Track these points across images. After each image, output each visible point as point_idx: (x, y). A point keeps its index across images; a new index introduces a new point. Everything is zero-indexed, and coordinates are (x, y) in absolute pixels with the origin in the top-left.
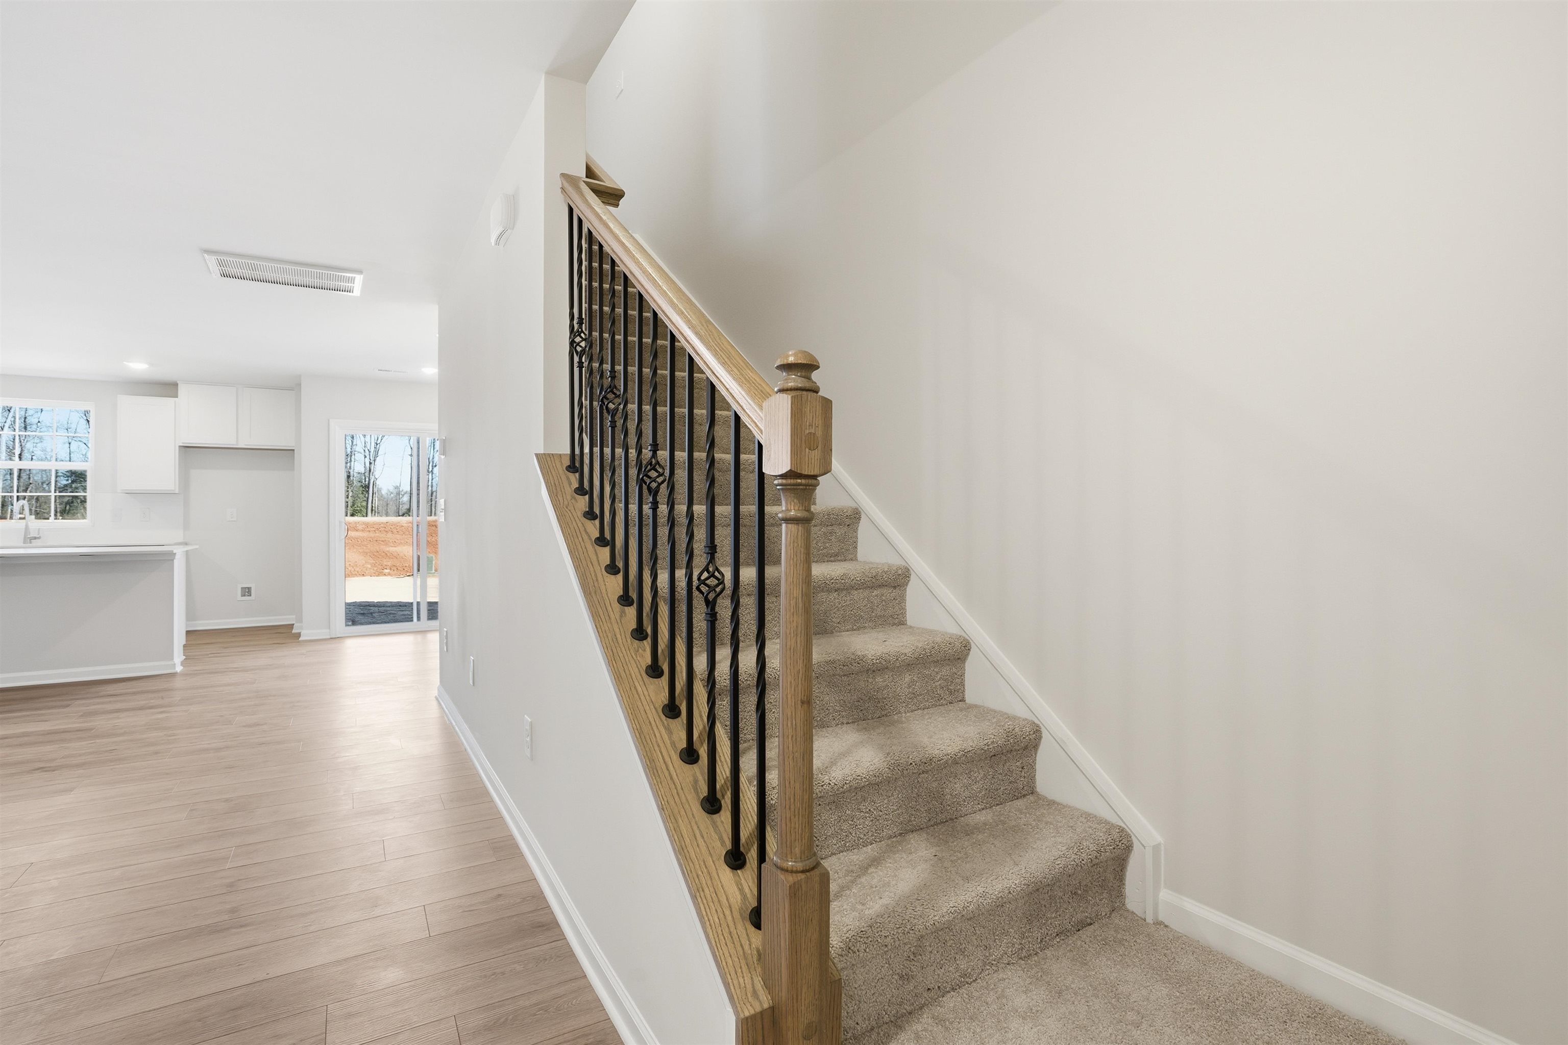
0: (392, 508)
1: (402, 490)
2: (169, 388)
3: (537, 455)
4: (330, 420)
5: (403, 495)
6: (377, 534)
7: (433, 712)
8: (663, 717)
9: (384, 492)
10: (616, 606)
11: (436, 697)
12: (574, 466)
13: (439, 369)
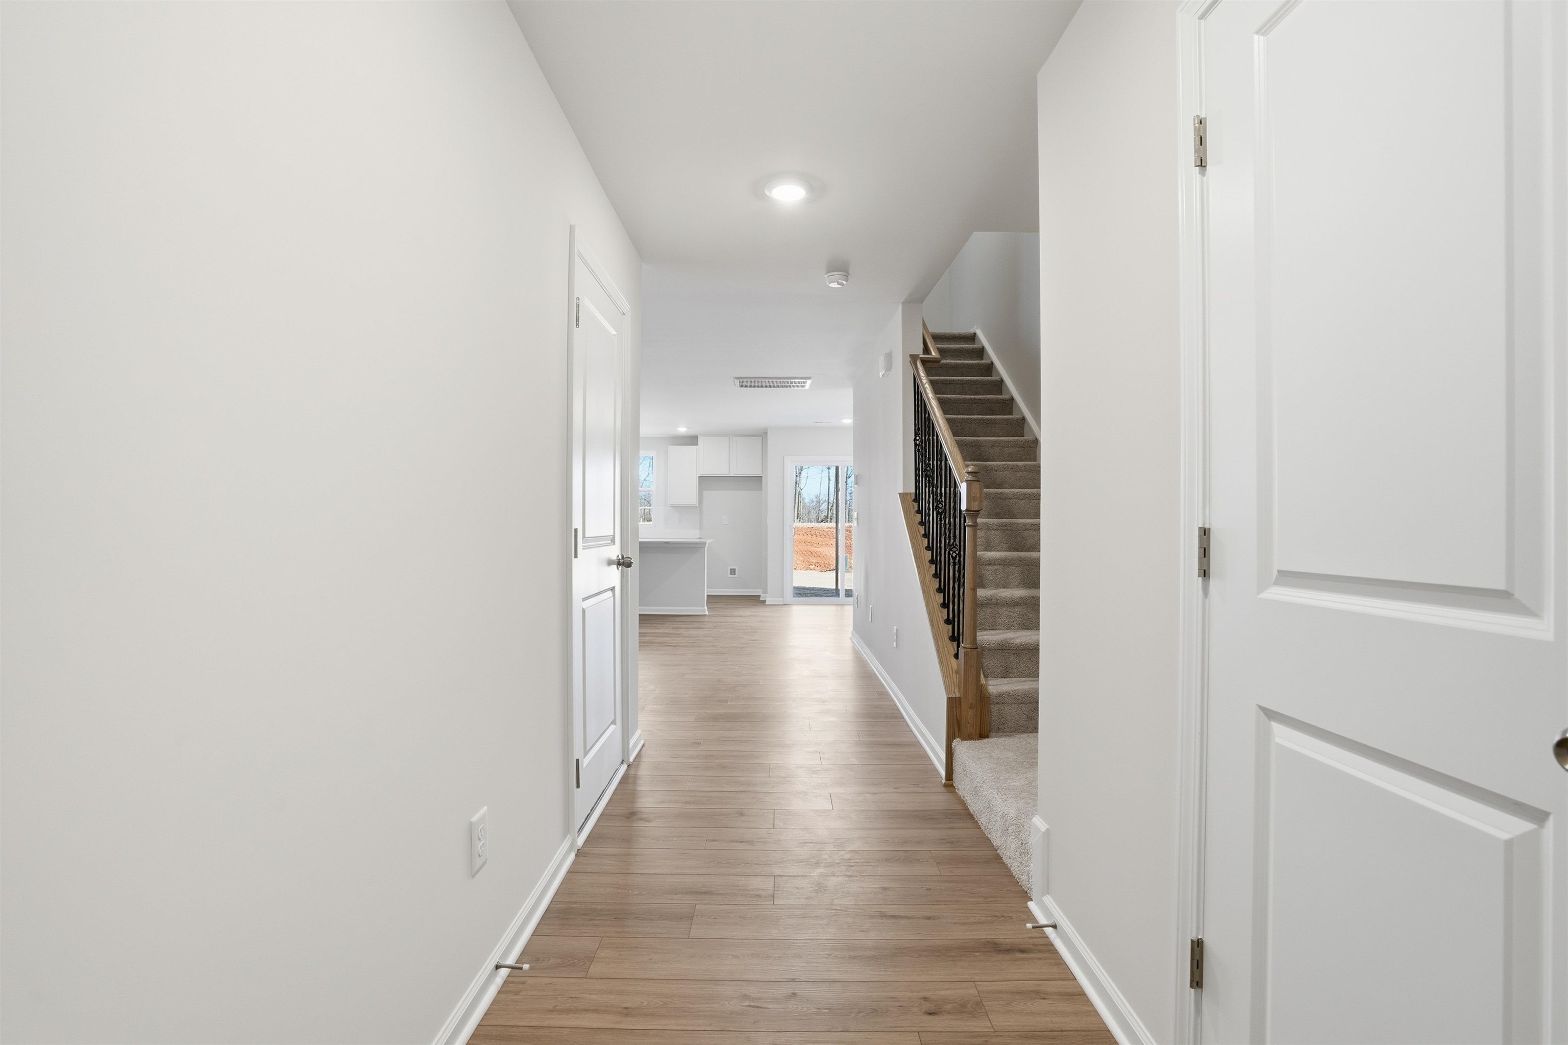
0: (813, 516)
1: (822, 500)
2: (692, 440)
3: (899, 493)
4: (785, 457)
5: (822, 504)
6: (805, 537)
7: (848, 644)
8: (940, 608)
9: (807, 501)
10: (928, 564)
11: (850, 638)
12: (916, 500)
13: (854, 420)
